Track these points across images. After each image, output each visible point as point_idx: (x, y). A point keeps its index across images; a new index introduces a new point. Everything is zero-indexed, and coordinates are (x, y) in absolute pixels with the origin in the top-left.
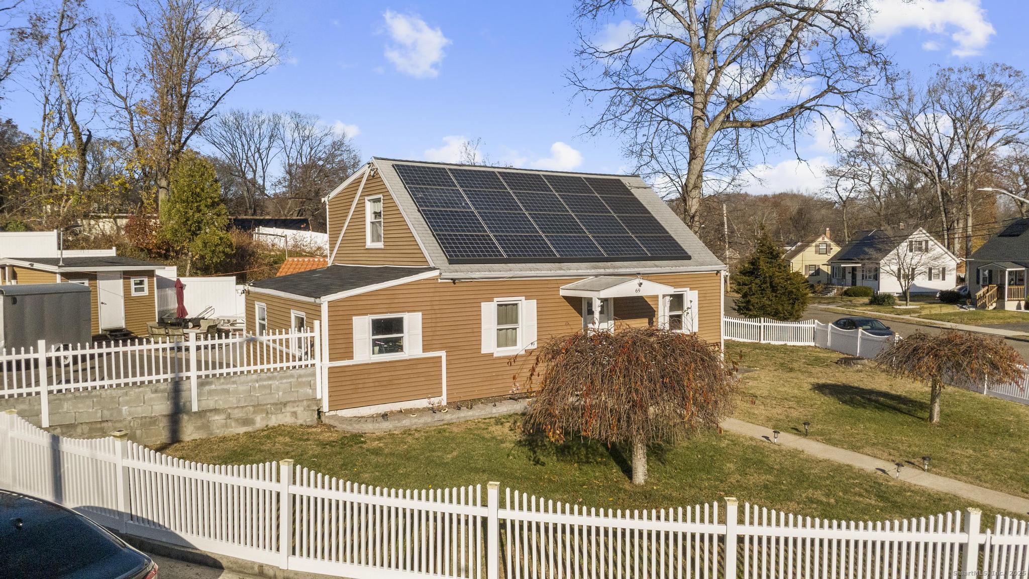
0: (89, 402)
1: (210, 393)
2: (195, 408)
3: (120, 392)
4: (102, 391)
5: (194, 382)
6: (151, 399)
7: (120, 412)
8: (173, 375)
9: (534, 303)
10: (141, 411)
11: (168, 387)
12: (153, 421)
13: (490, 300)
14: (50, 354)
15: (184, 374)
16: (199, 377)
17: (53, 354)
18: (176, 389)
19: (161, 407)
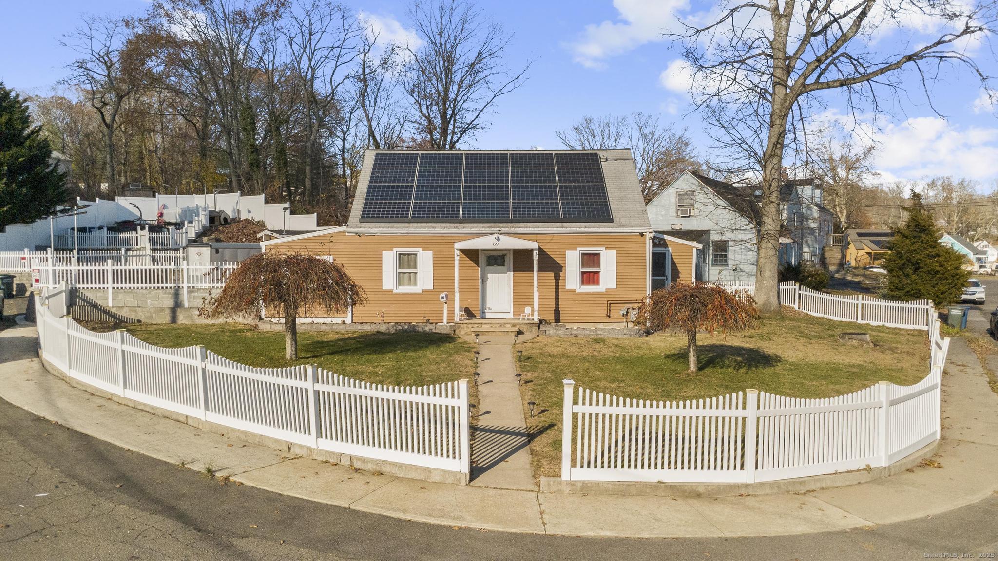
0: (131, 295)
1: (195, 297)
2: (186, 306)
3: (147, 291)
4: (138, 290)
5: (185, 290)
6: (163, 298)
7: (147, 303)
8: (175, 285)
9: (430, 254)
10: (158, 304)
11: (172, 291)
12: (162, 310)
13: (391, 249)
14: (114, 268)
15: (181, 285)
16: (189, 287)
17: (115, 268)
18: (177, 293)
19: (169, 303)
